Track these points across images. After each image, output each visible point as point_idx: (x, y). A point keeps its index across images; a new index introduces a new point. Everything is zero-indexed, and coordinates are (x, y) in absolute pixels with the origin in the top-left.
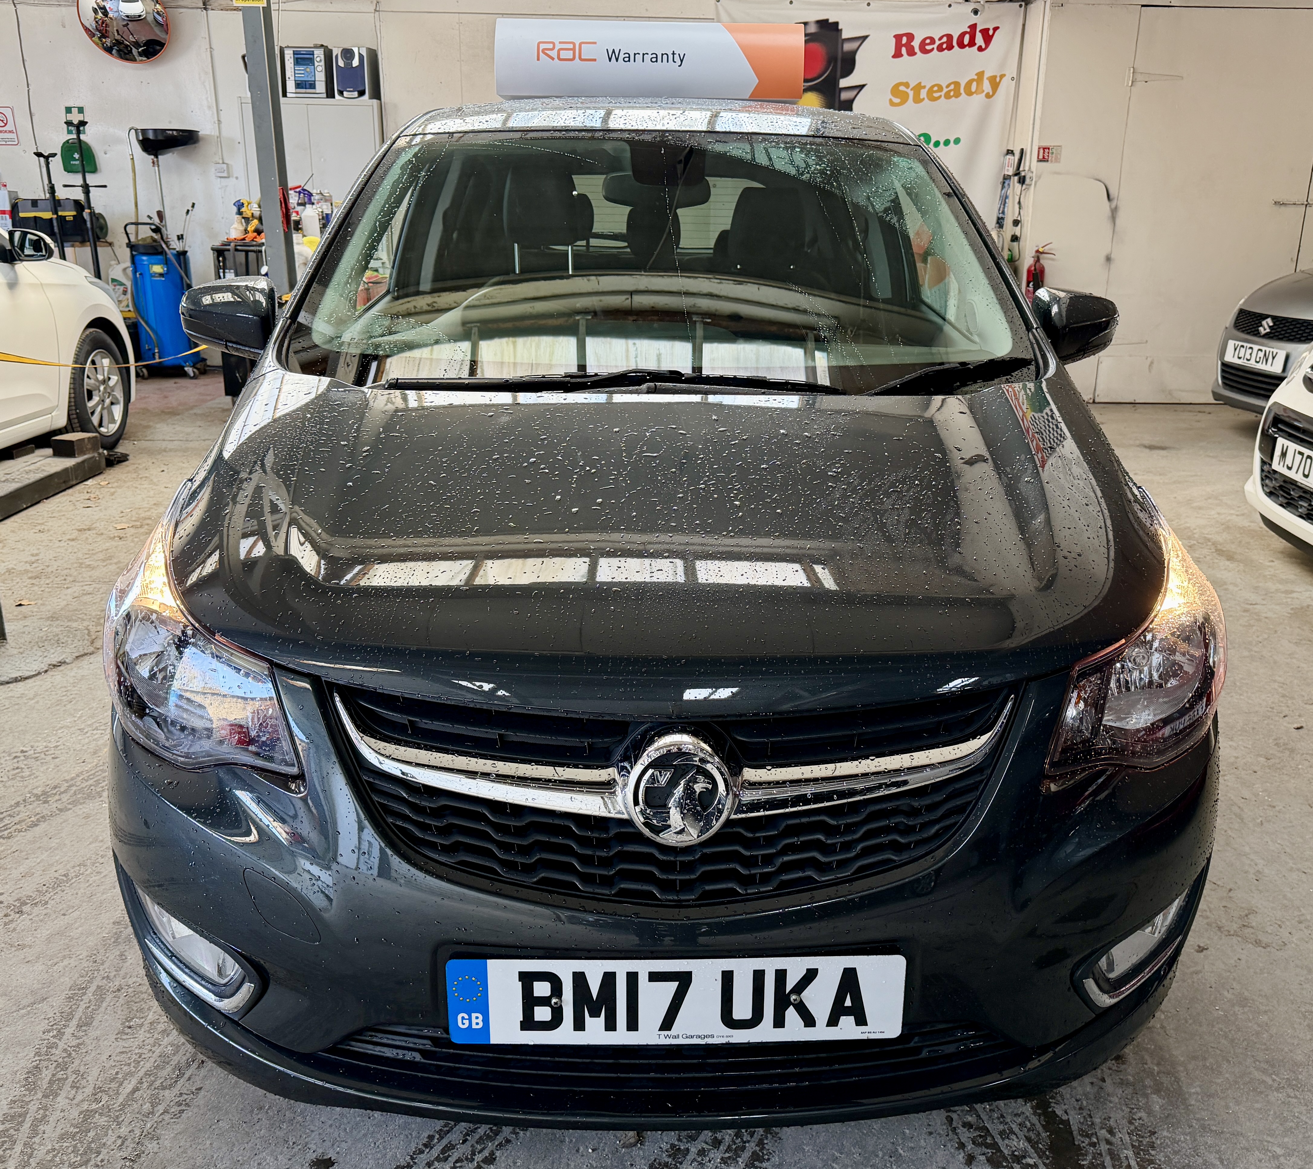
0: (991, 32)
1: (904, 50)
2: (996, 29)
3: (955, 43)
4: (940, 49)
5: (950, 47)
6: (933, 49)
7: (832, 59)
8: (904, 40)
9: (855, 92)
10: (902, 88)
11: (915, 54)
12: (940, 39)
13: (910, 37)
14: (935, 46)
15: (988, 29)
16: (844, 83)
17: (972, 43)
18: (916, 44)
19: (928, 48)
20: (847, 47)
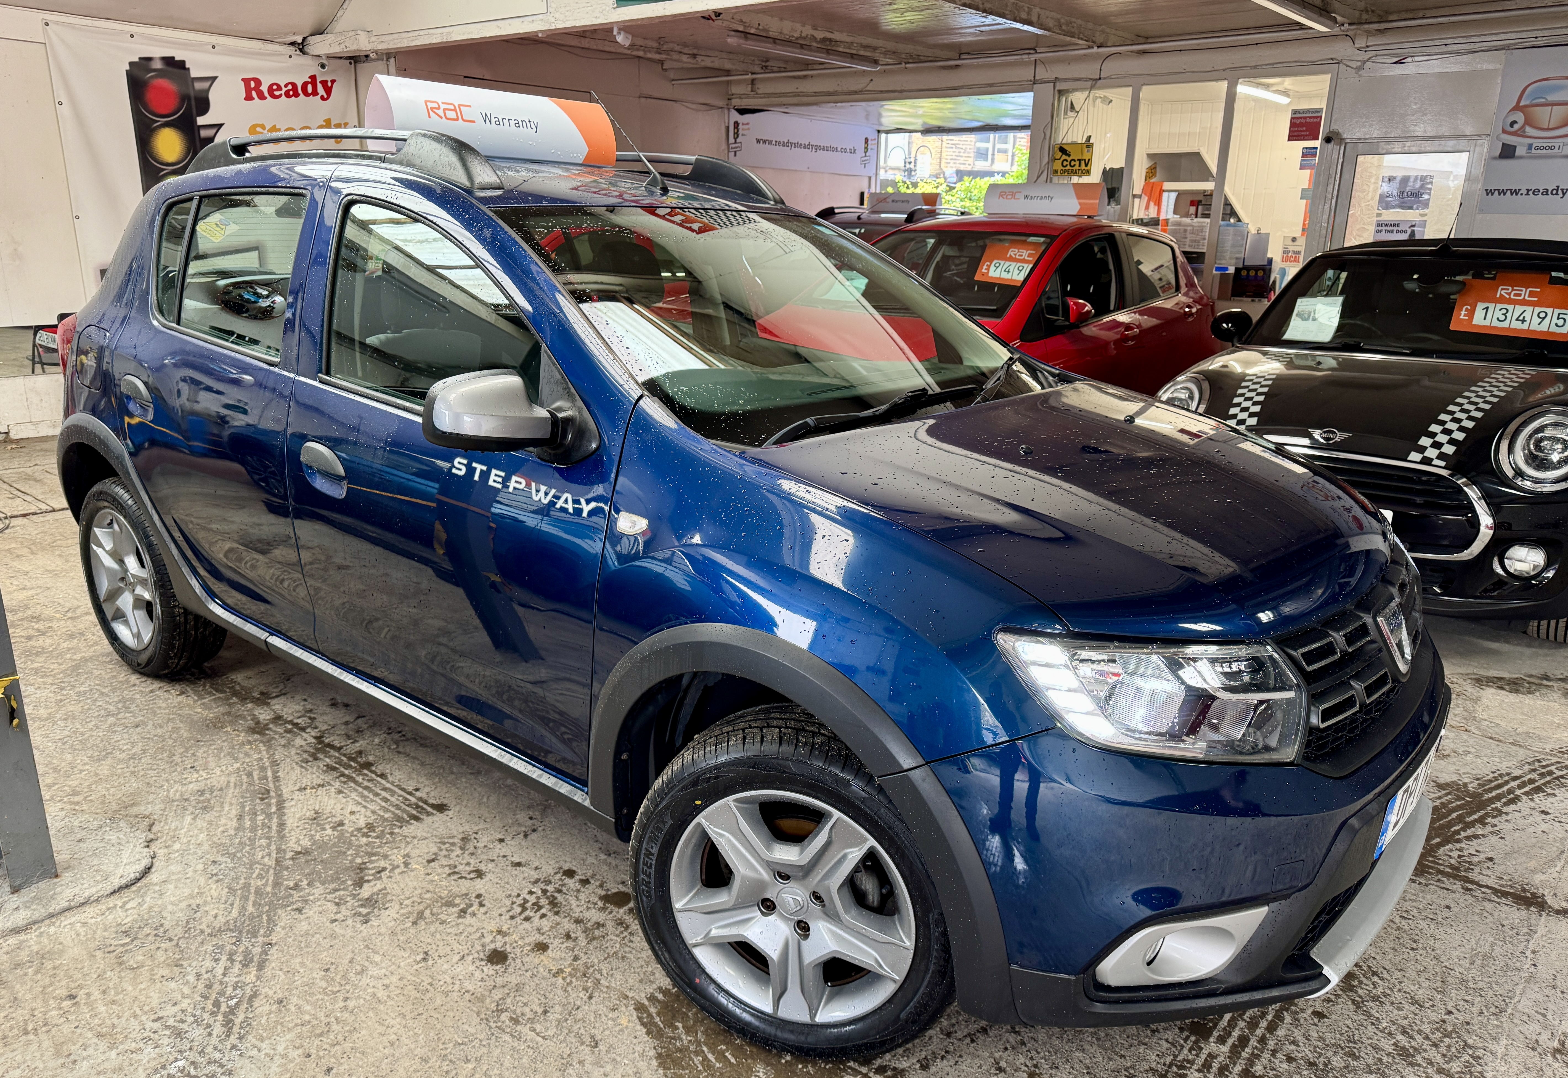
0: (329, 84)
1: (254, 94)
2: (333, 81)
3: (300, 91)
4: (287, 95)
5: (296, 95)
6: (280, 96)
7: (185, 98)
8: (253, 84)
9: (213, 131)
10: (259, 129)
11: (265, 98)
12: (286, 86)
13: (258, 82)
14: (283, 92)
15: (326, 82)
16: (201, 121)
17: (315, 93)
18: (264, 88)
19: (277, 93)
20: (198, 86)
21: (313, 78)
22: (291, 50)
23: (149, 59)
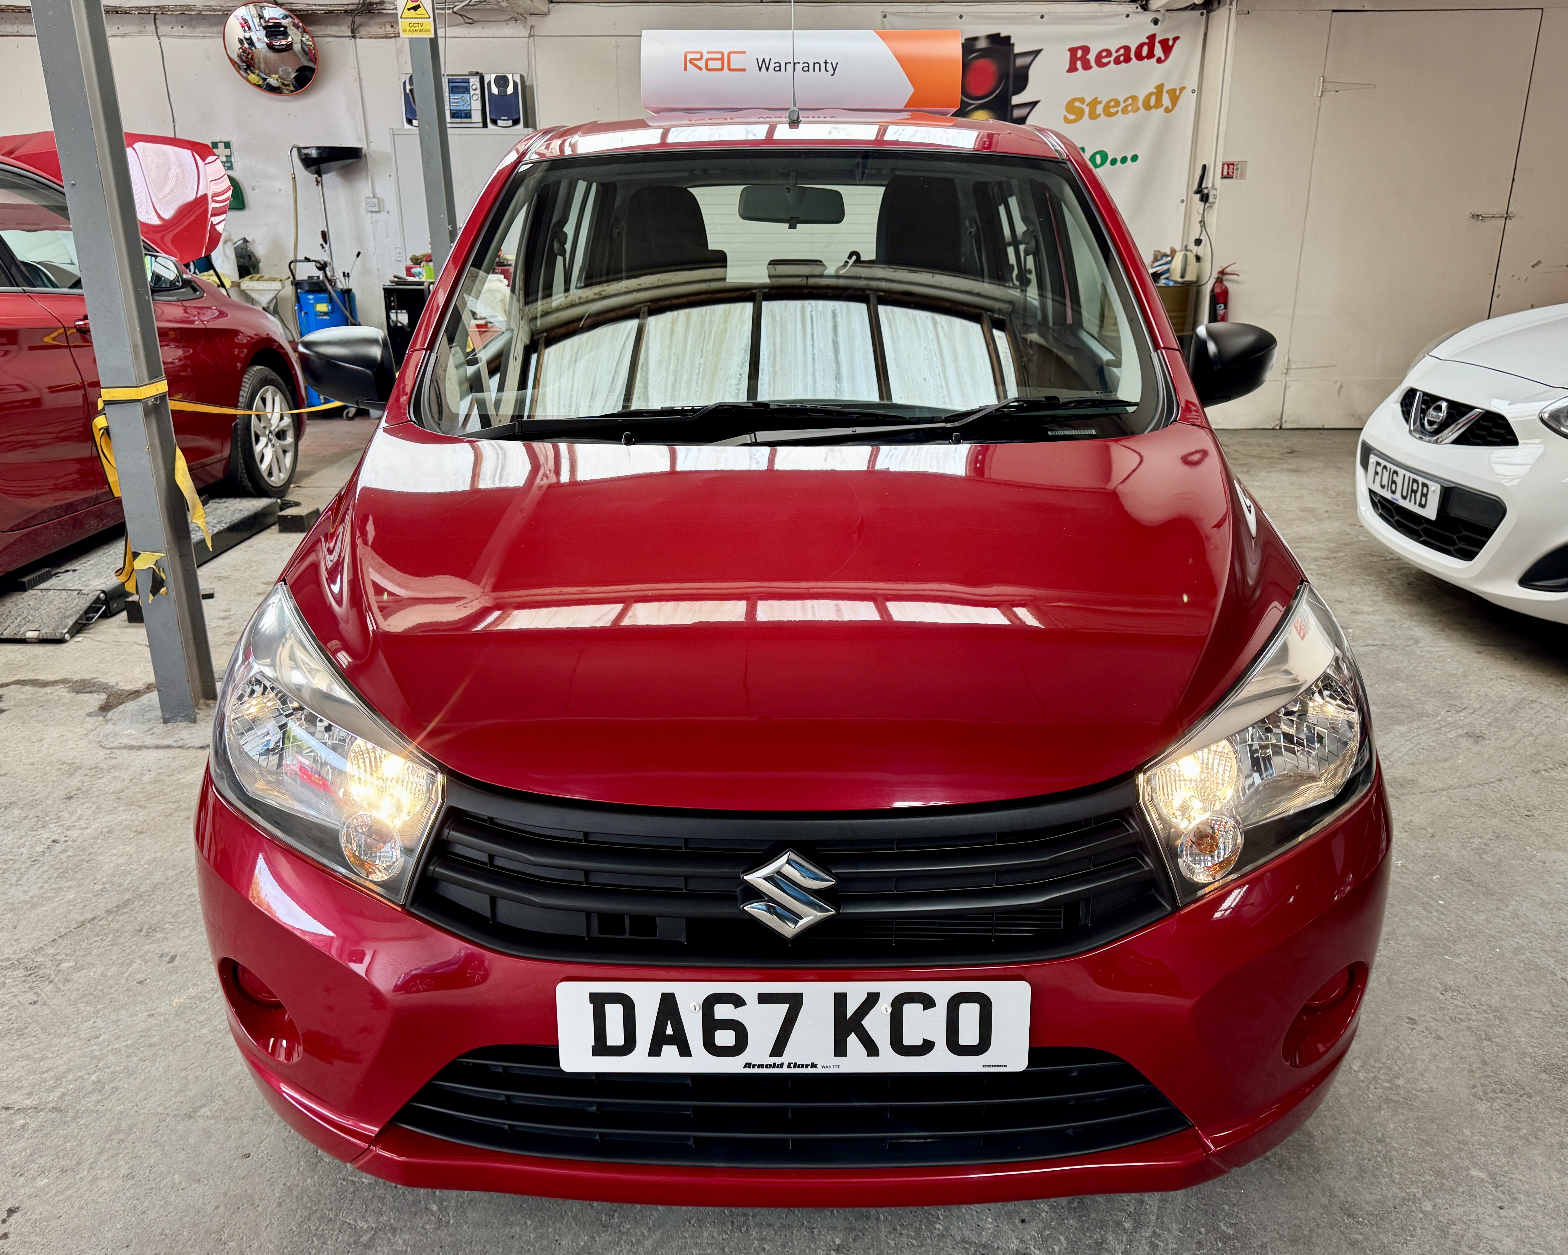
0: (1171, 43)
1: (1079, 64)
2: (1175, 39)
3: (1133, 55)
4: (1117, 62)
5: (1127, 60)
6: (1109, 62)
7: (1003, 76)
8: (1079, 53)
9: (1028, 110)
10: (1077, 104)
11: (1090, 67)
12: (1117, 51)
13: (1086, 50)
14: (1112, 59)
15: (1168, 40)
16: (1016, 100)
17: (1151, 55)
18: (1092, 57)
19: (1105, 60)
20: (1020, 62)
21: (1152, 38)
22: (1132, 7)
23: (975, 39)
